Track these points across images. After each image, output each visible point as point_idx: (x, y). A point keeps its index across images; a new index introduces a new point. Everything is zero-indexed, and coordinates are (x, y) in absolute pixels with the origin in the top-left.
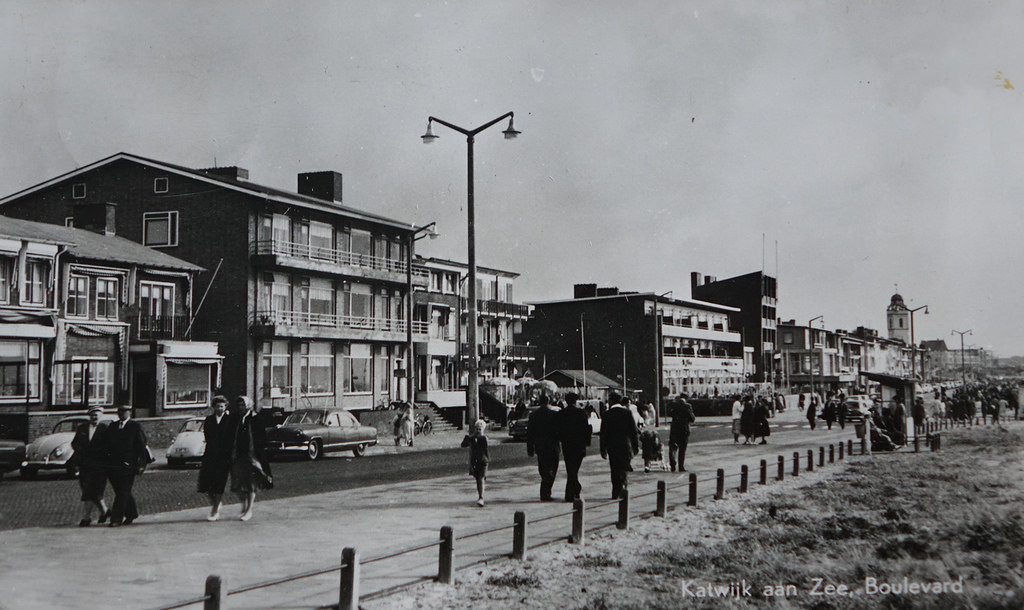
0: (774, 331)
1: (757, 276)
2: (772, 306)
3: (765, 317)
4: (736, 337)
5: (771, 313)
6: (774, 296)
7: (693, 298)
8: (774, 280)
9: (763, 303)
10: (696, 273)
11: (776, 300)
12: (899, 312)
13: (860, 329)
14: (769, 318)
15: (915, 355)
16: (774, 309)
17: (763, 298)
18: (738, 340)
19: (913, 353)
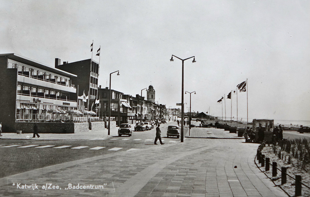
0: (96, 90)
1: (88, 62)
2: (96, 78)
3: (91, 82)
4: (73, 90)
6: (97, 73)
7: (55, 67)
8: (98, 65)
9: (91, 75)
10: (58, 59)
11: (98, 75)
12: (151, 92)
13: (137, 95)
14: (94, 83)
15: (158, 108)
16: (97, 80)
17: (91, 73)
18: (75, 92)
19: (157, 107)
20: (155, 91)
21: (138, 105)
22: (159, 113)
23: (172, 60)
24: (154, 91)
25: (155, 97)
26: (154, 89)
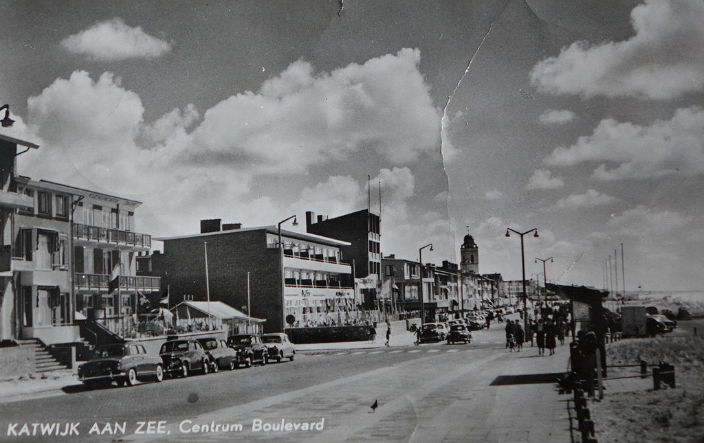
0: (378, 264)
1: (364, 214)
2: (377, 241)
3: (371, 251)
4: (347, 269)
5: (376, 247)
6: (378, 233)
7: (308, 232)
8: (378, 218)
9: (370, 239)
10: (310, 212)
11: (380, 236)
12: (470, 250)
13: (445, 263)
14: (375, 252)
15: (488, 285)
16: (378, 244)
17: (370, 234)
18: (350, 272)
19: (486, 283)
20: (477, 247)
21: (449, 283)
22: (489, 296)
23: (507, 235)
24: (475, 246)
25: (477, 260)
26: (475, 242)
